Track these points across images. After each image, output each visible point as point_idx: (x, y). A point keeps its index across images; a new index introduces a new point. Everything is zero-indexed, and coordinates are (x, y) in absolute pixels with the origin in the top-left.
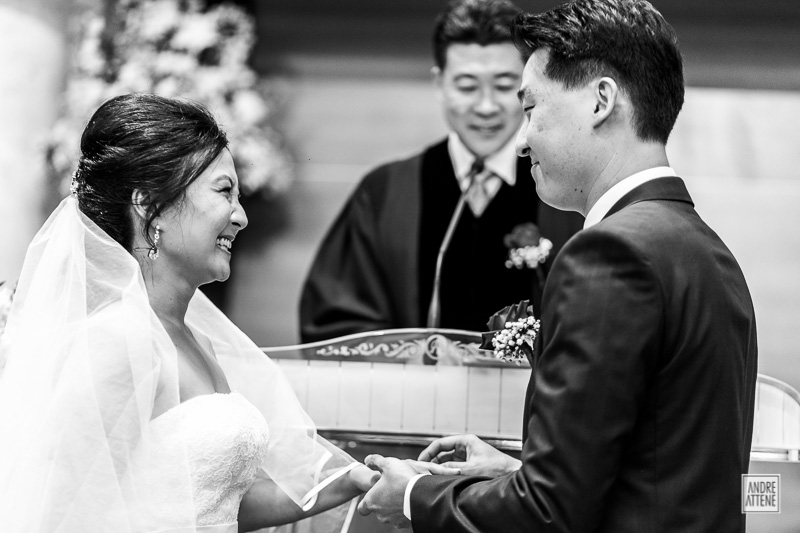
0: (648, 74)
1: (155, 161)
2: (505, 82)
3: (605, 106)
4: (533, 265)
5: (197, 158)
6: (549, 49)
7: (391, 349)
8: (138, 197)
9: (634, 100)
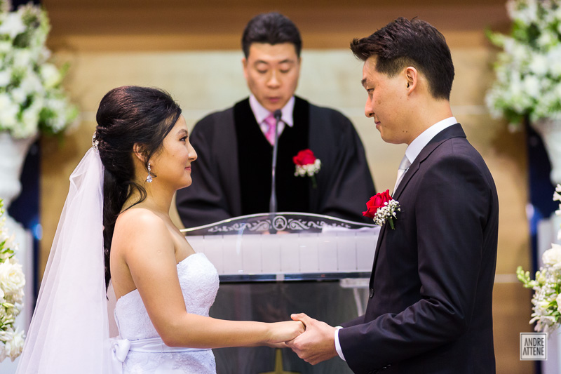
0: (433, 62)
1: (144, 126)
2: (285, 66)
3: (412, 83)
4: (311, 174)
5: (168, 122)
6: (376, 56)
7: (253, 226)
8: (136, 148)
9: (428, 77)
